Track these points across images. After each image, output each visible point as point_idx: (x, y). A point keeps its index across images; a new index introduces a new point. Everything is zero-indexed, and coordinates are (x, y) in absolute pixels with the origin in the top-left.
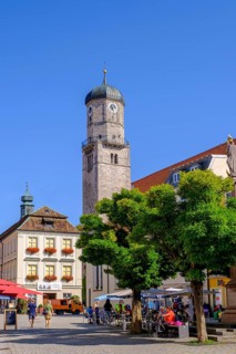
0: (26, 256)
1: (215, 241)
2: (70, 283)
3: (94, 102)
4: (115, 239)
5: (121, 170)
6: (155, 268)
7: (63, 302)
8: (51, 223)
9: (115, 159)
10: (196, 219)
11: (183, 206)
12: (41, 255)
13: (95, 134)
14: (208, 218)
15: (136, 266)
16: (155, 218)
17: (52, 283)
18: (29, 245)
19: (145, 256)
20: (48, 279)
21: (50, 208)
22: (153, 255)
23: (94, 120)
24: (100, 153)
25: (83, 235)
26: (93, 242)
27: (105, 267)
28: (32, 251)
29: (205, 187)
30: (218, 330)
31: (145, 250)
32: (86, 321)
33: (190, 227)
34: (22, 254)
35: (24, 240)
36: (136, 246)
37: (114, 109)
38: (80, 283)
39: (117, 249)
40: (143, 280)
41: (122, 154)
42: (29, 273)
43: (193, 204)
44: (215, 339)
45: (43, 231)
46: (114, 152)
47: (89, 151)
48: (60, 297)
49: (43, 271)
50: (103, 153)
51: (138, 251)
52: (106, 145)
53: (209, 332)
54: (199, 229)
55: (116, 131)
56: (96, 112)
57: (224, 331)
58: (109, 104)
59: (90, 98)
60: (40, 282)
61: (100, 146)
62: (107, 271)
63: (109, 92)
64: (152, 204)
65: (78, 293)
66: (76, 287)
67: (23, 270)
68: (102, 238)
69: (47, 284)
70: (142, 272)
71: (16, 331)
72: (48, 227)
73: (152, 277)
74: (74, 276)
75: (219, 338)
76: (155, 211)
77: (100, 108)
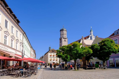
0: (50, 57)
1: (78, 54)
2: (57, 61)
3: (62, 31)
4: (62, 54)
5: (66, 42)
6: (69, 58)
7: (56, 64)
8: (54, 51)
9: (65, 41)
10: (75, 50)
11: (73, 48)
12: (52, 56)
13: (62, 37)
14: (77, 50)
15: (65, 58)
16: (68, 50)
17: (54, 61)
18: (50, 55)
19: (67, 56)
20: (53, 60)
21: (54, 49)
22: (69, 56)
23: (61, 34)
24: (62, 40)
25: (57, 53)
26: (58, 54)
27: (61, 58)
28: (51, 56)
29: (77, 45)
30: (79, 68)
31: (67, 55)
32: (59, 67)
33: (74, 51)
34: (49, 56)
35: (49, 54)
36: (65, 55)
37: (65, 32)
38: (59, 61)
39: (62, 55)
40: (67, 60)
41: (66, 40)
42: (50, 59)
43: (75, 48)
44: (78, 70)
45: (53, 53)
46: (65, 39)
47: (61, 39)
48: (55, 63)
49: (53, 59)
50: (63, 40)
51: (66, 56)
52: (64, 38)
53: (77, 69)
54: (75, 52)
55: (65, 36)
56: (62, 33)
57: (80, 68)
58: (64, 31)
59: (61, 30)
60: (52, 61)
61: (62, 38)
62: (61, 59)
63: (64, 29)
64: (68, 48)
65: (59, 63)
66: (58, 61)
67: (49, 59)
68: (60, 53)
69: (53, 61)
70: (67, 59)
71: (47, 68)
72: (53, 52)
73: (69, 60)
74: (58, 60)
75: (79, 69)
76: (68, 49)
77: (62, 32)
